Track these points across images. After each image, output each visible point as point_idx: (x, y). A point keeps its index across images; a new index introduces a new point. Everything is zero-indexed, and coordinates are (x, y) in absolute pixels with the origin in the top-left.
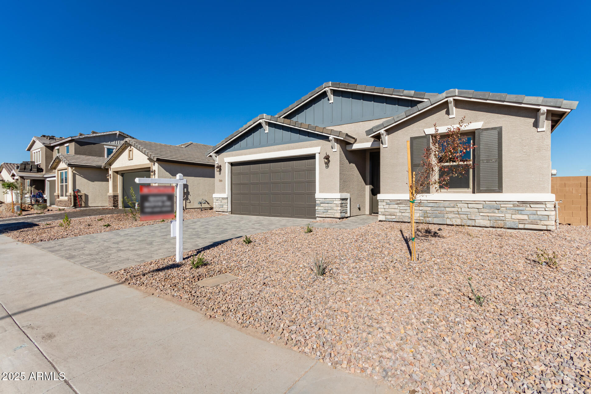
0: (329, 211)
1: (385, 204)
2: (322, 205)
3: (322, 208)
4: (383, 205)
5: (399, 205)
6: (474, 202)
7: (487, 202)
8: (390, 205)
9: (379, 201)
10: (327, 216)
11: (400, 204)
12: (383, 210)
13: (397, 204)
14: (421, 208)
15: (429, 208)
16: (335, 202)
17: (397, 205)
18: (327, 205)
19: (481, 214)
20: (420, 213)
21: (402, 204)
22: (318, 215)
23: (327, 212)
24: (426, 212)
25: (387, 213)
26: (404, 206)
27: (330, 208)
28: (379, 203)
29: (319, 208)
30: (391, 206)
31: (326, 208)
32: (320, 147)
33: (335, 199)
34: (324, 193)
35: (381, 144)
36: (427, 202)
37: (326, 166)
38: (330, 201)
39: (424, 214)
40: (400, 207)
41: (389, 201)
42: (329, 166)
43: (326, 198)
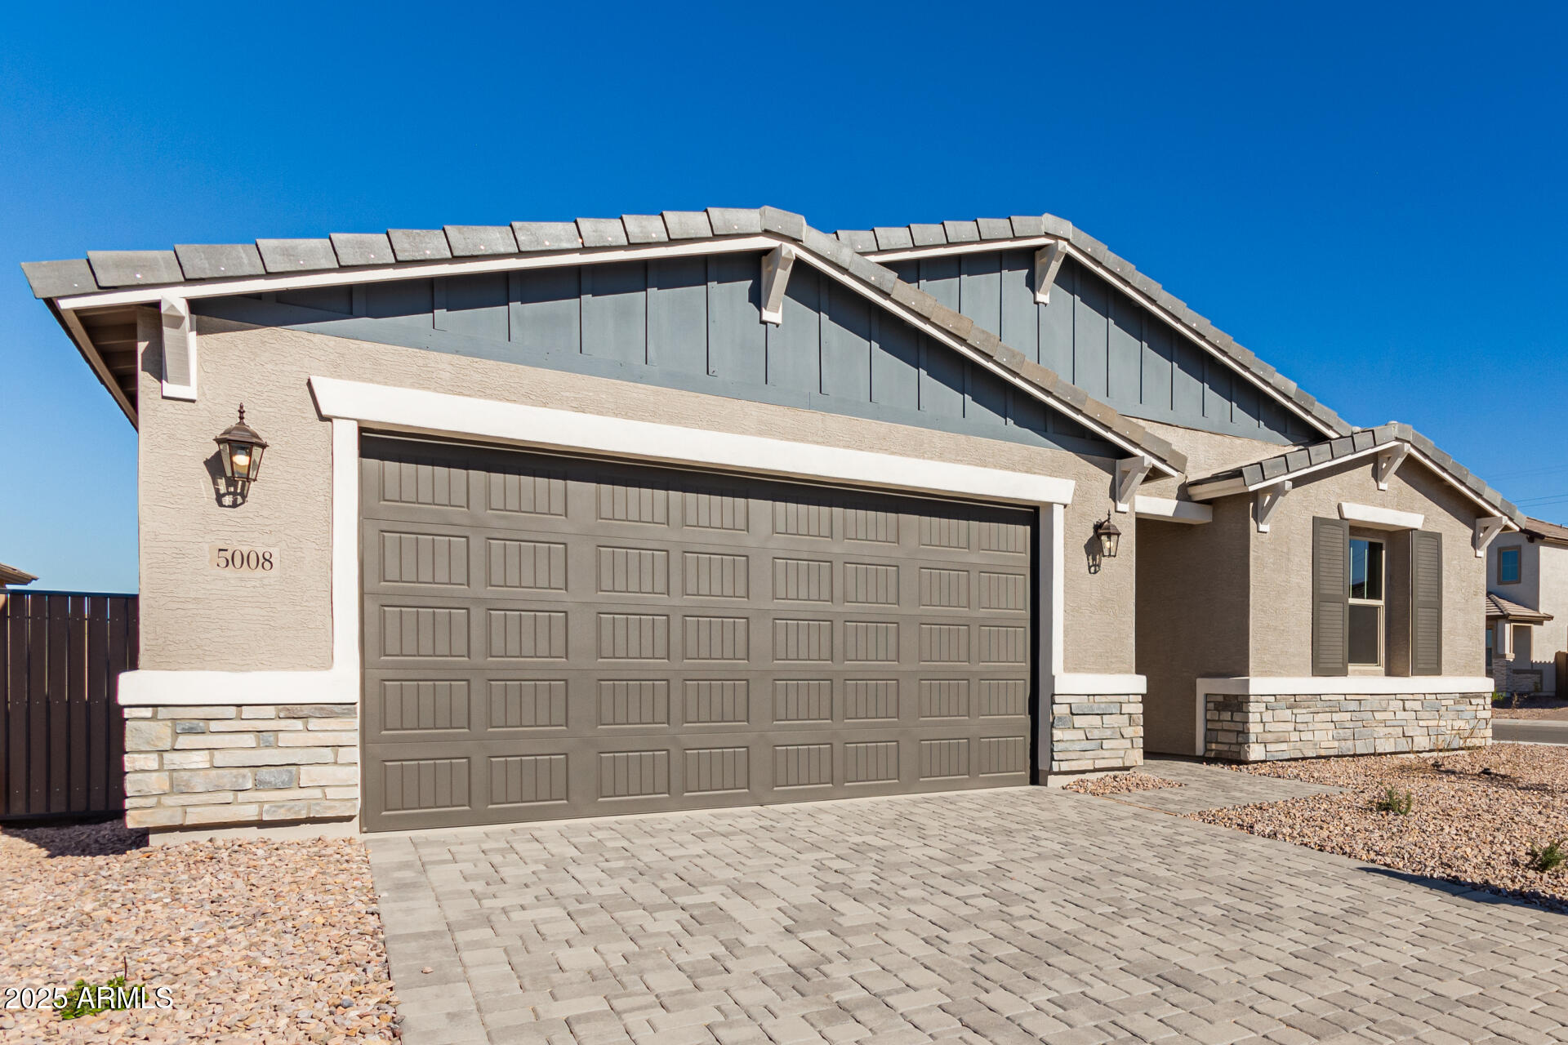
0: (1106, 744)
1: (1264, 709)
2: (1079, 721)
3: (1080, 735)
4: (1261, 713)
5: (1295, 711)
6: (1411, 697)
7: (1428, 697)
8: (1275, 712)
9: (1252, 698)
10: (1100, 764)
11: (1296, 707)
12: (1260, 728)
13: (1291, 707)
14: (1336, 717)
15: (1348, 716)
16: (1125, 708)
17: (1289, 712)
18: (1097, 721)
19: (1421, 723)
20: (1333, 731)
21: (1301, 707)
22: (1065, 767)
23: (1100, 748)
24: (1342, 726)
25: (1269, 737)
26: (1305, 711)
27: (1108, 733)
28: (1253, 707)
29: (1068, 735)
30: (1278, 714)
31: (1096, 734)
32: (1072, 484)
33: (1127, 697)
34: (1084, 672)
35: (1252, 519)
36: (1346, 699)
37: (1091, 564)
38: (1109, 706)
39: (1340, 731)
40: (1296, 715)
41: (1273, 697)
42: (1099, 566)
43: (1094, 695)
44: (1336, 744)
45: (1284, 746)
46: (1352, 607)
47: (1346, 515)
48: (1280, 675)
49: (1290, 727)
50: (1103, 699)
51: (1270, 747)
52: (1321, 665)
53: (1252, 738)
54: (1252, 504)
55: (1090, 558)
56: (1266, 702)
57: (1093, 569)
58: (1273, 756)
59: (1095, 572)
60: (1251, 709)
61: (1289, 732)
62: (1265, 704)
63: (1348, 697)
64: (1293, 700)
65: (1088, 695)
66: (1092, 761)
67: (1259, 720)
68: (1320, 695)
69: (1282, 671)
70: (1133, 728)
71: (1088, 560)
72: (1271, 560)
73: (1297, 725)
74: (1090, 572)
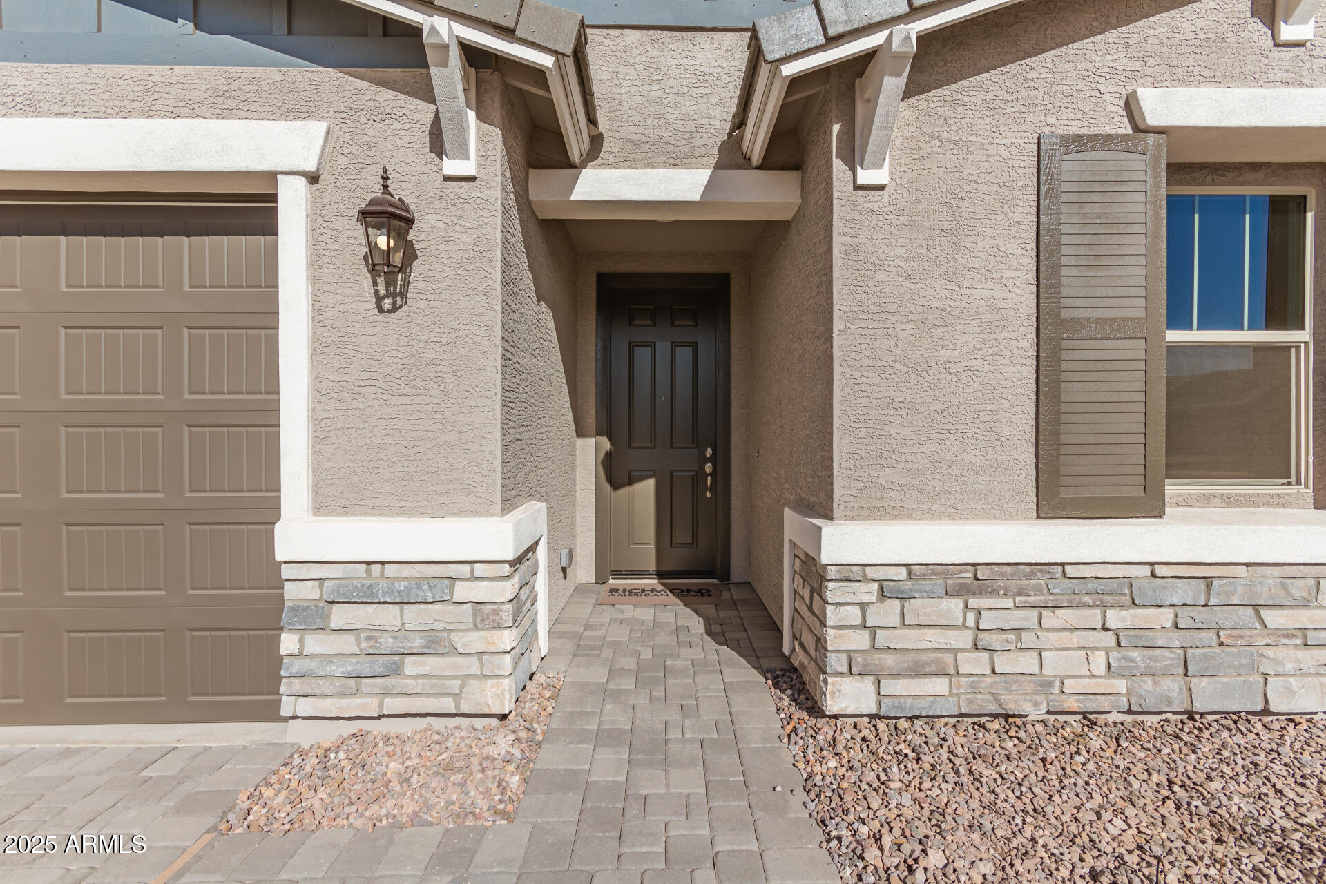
0: (411, 666)
1: (874, 597)
2: (340, 616)
3: (347, 644)
4: (863, 607)
5: (974, 602)
8: (908, 604)
9: (832, 572)
11: (981, 593)
12: (860, 640)
13: (961, 592)
14: (1115, 619)
15: (1166, 618)
16: (462, 591)
17: (956, 604)
18: (388, 616)
20: (1108, 652)
21: (994, 593)
22: (305, 707)
23: (396, 671)
24: (1141, 639)
25: (889, 660)
26: (1009, 603)
27: (417, 642)
28: (833, 591)
29: (315, 644)
30: (920, 608)
31: (386, 642)
32: (318, 128)
33: (467, 567)
34: (365, 514)
35: (838, 164)
36: (1153, 575)
37: (382, 292)
38: (419, 587)
39: (1135, 654)
40: (979, 612)
41: (904, 570)
42: (403, 295)
43: (383, 563)
44: (1121, 685)
45: (939, 686)
46: (1175, 351)
47: (1153, 119)
48: (932, 515)
49: (962, 639)
50: (406, 571)
51: (889, 686)
52: (1065, 493)
53: (836, 662)
54: (836, 128)
55: (381, 280)
56: (881, 583)
57: (387, 304)
58: (900, 707)
59: (394, 309)
60: (830, 597)
61: (956, 652)
62: (875, 586)
63: (1160, 571)
64: (970, 575)
65: (368, 563)
66: (376, 700)
67: (858, 621)
68: (1062, 565)
69: (935, 507)
70: (482, 633)
71: (375, 283)
72: (900, 251)
73: (981, 636)
74: (381, 310)
